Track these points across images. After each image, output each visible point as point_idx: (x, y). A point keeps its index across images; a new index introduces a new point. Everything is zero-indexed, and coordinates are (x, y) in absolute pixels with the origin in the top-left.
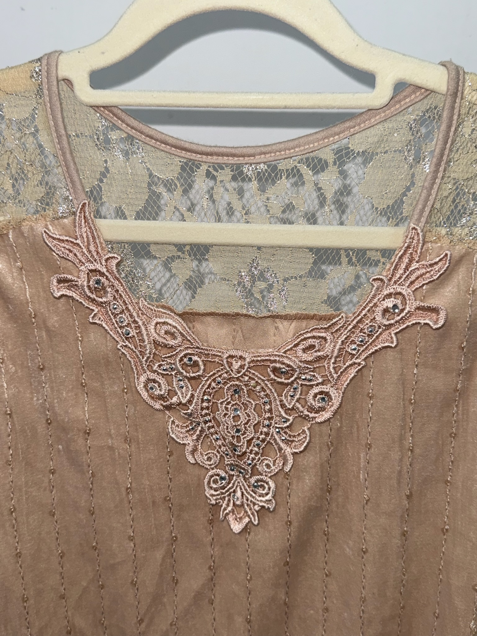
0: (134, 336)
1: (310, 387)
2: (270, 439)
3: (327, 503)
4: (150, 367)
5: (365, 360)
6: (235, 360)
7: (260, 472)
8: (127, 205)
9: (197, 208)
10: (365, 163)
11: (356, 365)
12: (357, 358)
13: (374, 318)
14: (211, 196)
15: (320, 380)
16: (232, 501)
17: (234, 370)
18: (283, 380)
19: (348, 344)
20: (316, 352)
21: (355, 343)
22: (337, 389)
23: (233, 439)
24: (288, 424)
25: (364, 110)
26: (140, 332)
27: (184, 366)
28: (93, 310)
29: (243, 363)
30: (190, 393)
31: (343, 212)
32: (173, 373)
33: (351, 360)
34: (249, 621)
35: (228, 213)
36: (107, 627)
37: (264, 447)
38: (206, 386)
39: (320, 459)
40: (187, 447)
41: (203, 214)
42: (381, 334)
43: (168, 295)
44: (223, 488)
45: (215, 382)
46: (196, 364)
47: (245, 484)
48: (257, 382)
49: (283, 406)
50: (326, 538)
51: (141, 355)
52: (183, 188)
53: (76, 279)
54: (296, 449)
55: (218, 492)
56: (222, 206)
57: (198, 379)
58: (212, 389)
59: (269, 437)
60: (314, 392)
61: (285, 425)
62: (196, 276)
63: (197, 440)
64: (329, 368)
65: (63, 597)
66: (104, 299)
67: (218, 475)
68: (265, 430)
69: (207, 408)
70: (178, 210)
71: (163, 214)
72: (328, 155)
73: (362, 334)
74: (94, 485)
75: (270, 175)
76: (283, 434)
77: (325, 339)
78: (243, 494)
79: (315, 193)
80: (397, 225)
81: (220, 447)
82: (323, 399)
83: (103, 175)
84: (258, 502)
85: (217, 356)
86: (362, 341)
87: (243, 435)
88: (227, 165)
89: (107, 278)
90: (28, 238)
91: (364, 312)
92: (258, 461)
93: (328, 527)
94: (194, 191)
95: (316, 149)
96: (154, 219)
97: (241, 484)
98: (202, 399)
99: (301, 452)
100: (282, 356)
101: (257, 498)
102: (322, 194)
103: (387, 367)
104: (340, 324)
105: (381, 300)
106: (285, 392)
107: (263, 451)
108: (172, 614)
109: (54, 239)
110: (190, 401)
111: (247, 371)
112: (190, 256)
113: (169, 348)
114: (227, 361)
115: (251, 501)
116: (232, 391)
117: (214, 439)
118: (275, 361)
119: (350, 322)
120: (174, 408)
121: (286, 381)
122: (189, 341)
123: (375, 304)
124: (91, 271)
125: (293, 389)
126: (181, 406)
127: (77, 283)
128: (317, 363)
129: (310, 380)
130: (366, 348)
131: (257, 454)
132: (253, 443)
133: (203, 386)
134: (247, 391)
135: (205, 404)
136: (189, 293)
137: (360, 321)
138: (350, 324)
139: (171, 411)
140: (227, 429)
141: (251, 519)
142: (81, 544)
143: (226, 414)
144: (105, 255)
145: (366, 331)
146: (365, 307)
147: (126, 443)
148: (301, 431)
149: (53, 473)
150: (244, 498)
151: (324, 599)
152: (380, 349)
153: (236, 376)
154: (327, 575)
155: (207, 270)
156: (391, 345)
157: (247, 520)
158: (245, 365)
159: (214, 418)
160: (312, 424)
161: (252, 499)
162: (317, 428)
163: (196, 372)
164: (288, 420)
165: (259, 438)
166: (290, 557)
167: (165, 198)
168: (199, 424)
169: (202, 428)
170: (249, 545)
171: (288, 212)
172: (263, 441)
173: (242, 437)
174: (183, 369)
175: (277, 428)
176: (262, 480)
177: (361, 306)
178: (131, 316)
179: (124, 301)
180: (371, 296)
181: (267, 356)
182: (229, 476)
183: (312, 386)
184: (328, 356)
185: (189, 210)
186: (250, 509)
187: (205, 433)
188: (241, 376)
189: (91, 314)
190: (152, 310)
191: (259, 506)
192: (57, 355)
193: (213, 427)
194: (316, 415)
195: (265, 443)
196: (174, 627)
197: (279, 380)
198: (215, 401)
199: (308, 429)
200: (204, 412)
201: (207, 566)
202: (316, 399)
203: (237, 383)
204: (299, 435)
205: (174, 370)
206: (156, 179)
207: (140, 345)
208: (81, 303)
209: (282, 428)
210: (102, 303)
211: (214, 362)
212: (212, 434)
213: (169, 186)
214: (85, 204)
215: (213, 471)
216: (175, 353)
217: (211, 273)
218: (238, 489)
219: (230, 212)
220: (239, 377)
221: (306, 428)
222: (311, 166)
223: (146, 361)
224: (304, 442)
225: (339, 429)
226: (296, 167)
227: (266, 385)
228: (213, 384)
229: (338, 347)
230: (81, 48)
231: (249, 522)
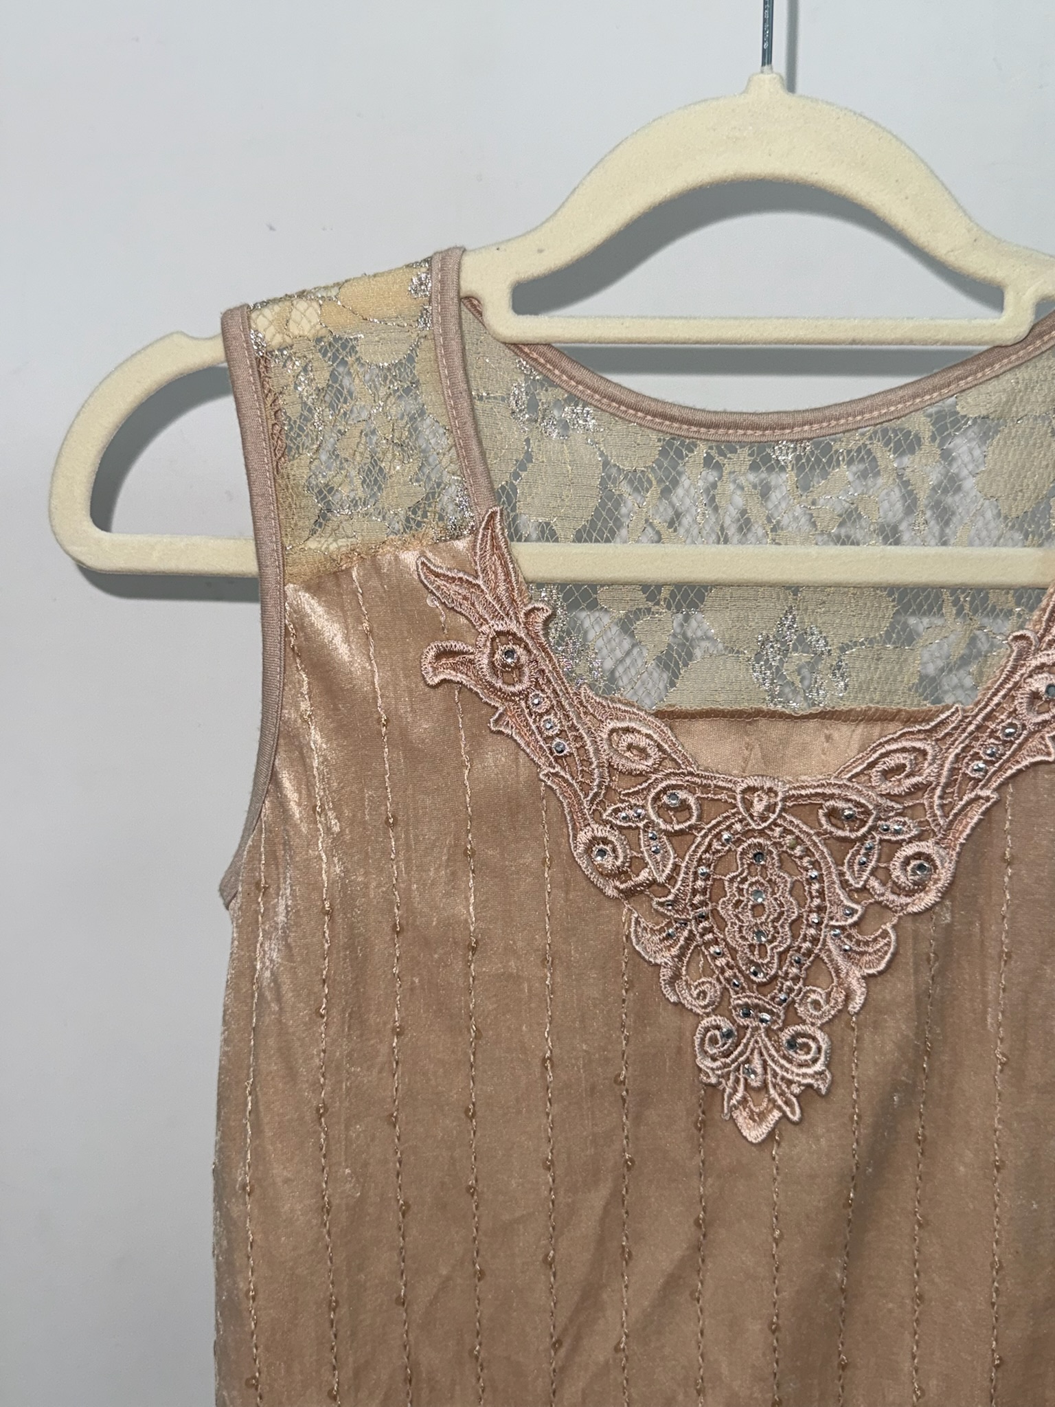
0: (571, 754)
1: (897, 845)
2: (820, 950)
3: (923, 1077)
4: (597, 814)
5: (997, 790)
6: (759, 796)
7: (801, 1018)
8: (561, 518)
9: (686, 521)
10: (985, 437)
11: (982, 801)
12: (984, 786)
13: (1015, 710)
14: (713, 499)
15: (914, 832)
16: (742, 1080)
17: (755, 814)
18: (847, 834)
19: (966, 760)
20: (907, 776)
21: (980, 759)
22: (945, 848)
23: (752, 952)
24: (855, 918)
25: (985, 348)
26: (583, 746)
27: (662, 810)
28: (497, 708)
29: (772, 801)
30: (671, 861)
31: (947, 523)
32: (641, 825)
33: (972, 790)
34: (776, 1328)
35: (740, 529)
36: (485, 1364)
37: (809, 967)
38: (703, 848)
39: (916, 986)
40: (662, 970)
41: (695, 532)
42: (1026, 739)
43: (625, 680)
44: (727, 1054)
45: (719, 840)
46: (684, 806)
47: (769, 1044)
48: (798, 837)
49: (845, 884)
50: (919, 1148)
51: (582, 790)
52: (663, 486)
53: (471, 649)
54: (870, 967)
55: (718, 1063)
56: (730, 517)
57: (688, 834)
58: (714, 853)
59: (819, 946)
60: (904, 854)
61: (850, 921)
62: (678, 645)
63: (680, 957)
64: (931, 807)
65: (401, 1302)
66: (518, 688)
67: (718, 1028)
68: (812, 931)
69: (704, 892)
70: (651, 524)
71: (624, 532)
72: (920, 424)
73: (992, 740)
74: (479, 1055)
75: (818, 461)
76: (845, 940)
77: (924, 753)
78: (765, 1065)
79: (897, 490)
80: (1040, 545)
81: (723, 971)
82: (921, 867)
83: (522, 466)
84: (797, 1079)
85: (724, 788)
86: (991, 755)
87: (770, 942)
88: (742, 444)
89: (526, 648)
90: (388, 576)
91: (996, 700)
92: (797, 995)
93: (923, 1127)
94: (680, 491)
95: (902, 413)
96: (608, 541)
97: (761, 1044)
98: (695, 873)
99: (881, 973)
100: (846, 786)
101: (795, 1070)
102: (911, 493)
103: (1038, 802)
104: (953, 722)
105: (1026, 676)
106: (849, 856)
107: (807, 974)
108: (619, 1327)
109: (437, 575)
110: (673, 877)
111: (780, 816)
112: (669, 607)
113: (637, 775)
114: (743, 799)
115: (783, 1078)
116: (751, 856)
117: (710, 955)
118: (832, 796)
119: (970, 719)
120: (642, 892)
121: (853, 836)
122: (674, 760)
123: (1016, 683)
124: (499, 633)
125: (866, 849)
126: (655, 887)
127: (471, 657)
128: (908, 798)
129: (897, 832)
130: (1001, 766)
131: (796, 979)
132: (789, 959)
133: (697, 847)
134: (779, 855)
135: (700, 883)
136: (665, 676)
137: (989, 717)
138: (970, 723)
139: (632, 900)
140: (740, 931)
141: (784, 1113)
142: (443, 1184)
143: (739, 902)
144: (525, 605)
145: (999, 734)
146: (998, 691)
147: (544, 966)
148: (879, 933)
149: (398, 1035)
150: (769, 1071)
151: (916, 1276)
152: (1026, 767)
153: (760, 828)
154: (920, 1225)
155: (699, 633)
156: (1046, 758)
157: (776, 1114)
158: (776, 804)
159: (714, 911)
160: (900, 917)
161: (785, 1074)
162: (909, 925)
163: (685, 821)
164: (853, 912)
165: (801, 947)
166: (855, 1190)
167: (629, 503)
168: (686, 924)
169: (691, 931)
170: (777, 1169)
171: (849, 524)
172: (809, 952)
173: (769, 947)
174: (659, 816)
175: (834, 927)
176: (804, 1035)
177: (989, 688)
178: (567, 716)
179: (554, 691)
180: (1008, 668)
181: (818, 786)
182: (737, 1030)
183: (899, 844)
184: (931, 783)
185: (671, 524)
186: (782, 1094)
187: (695, 943)
188: (769, 827)
189: (494, 714)
190: (604, 707)
191: (800, 1084)
192: (422, 796)
193: (710, 930)
194: (909, 900)
195: (811, 959)
196: (621, 1355)
197: (840, 833)
198: (718, 877)
199: (894, 927)
200: (698, 898)
201: (692, 1221)
202: (909, 868)
203: (761, 841)
204: (875, 940)
205: (643, 819)
206: (614, 471)
207: (582, 771)
208: (477, 694)
209: (842, 928)
210: (514, 694)
211: (718, 800)
212: (707, 944)
213: (638, 483)
214: (494, 513)
215: (709, 1019)
216: (645, 785)
217: (708, 638)
218: (756, 1055)
219: (744, 525)
220: (765, 828)
221: (888, 926)
222: (892, 445)
223: (592, 802)
224: (886, 953)
225: (949, 926)
226: (865, 446)
227: (815, 844)
228: (716, 845)
229: (947, 766)
230: (502, 242)
231: (780, 1118)
